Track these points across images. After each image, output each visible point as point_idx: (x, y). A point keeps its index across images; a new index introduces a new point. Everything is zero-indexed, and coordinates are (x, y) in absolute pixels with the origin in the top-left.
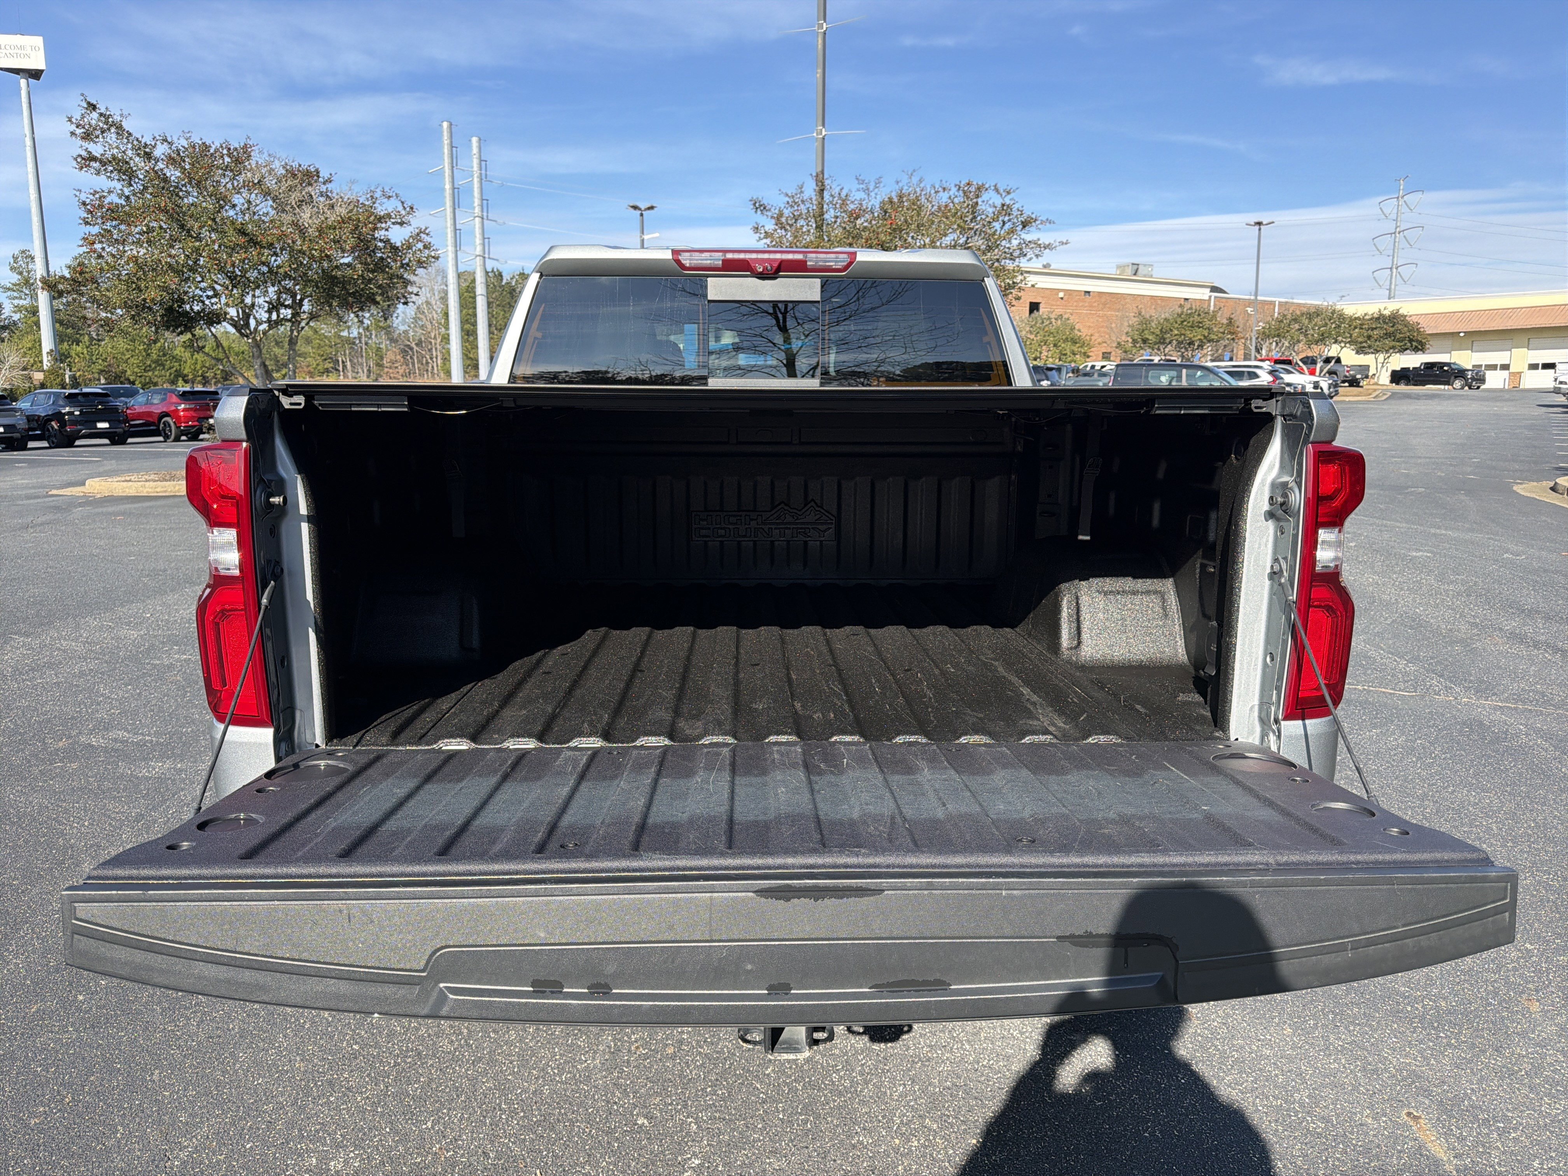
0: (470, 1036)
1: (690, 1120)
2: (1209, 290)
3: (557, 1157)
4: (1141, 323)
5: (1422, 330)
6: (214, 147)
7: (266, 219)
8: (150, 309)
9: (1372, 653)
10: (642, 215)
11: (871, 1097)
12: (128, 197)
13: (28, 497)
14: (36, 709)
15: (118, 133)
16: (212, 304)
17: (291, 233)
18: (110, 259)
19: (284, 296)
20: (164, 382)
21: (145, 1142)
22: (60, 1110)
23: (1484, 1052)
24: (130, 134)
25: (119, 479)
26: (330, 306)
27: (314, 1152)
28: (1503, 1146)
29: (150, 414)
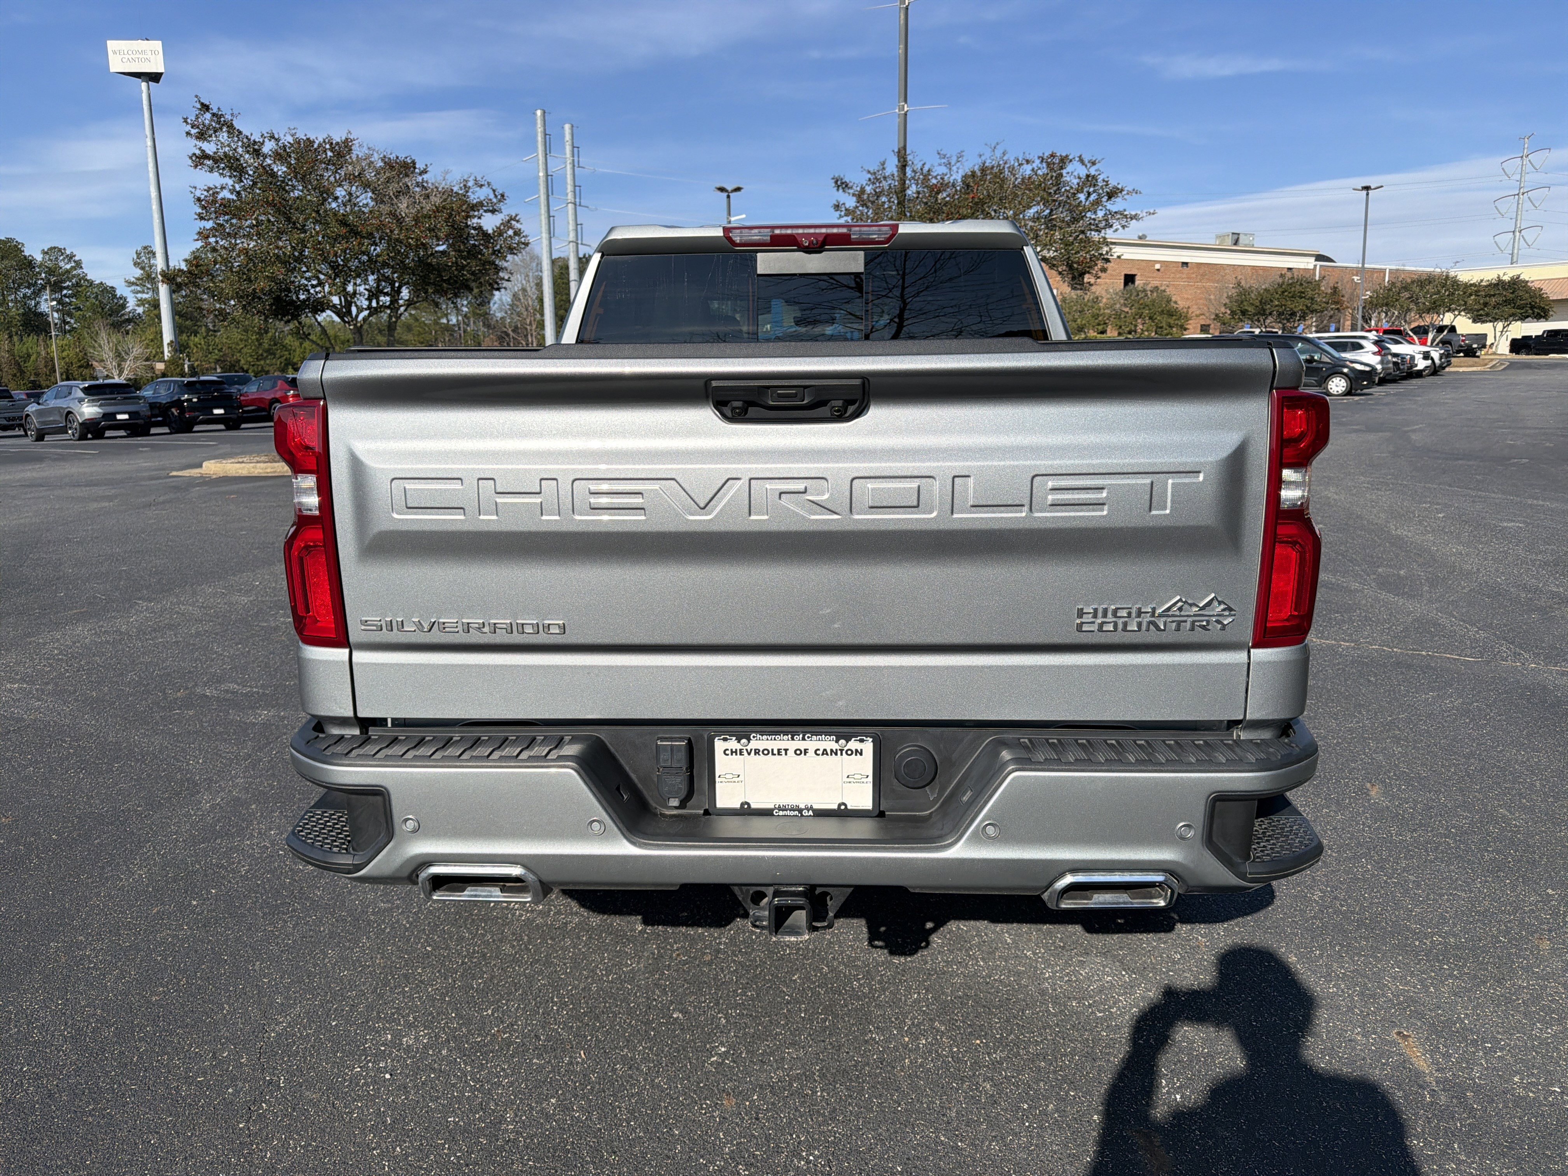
0: (529, 942)
1: (720, 1015)
2: (1313, 259)
3: (600, 1041)
4: (1240, 294)
5: (1545, 296)
6: (317, 142)
7: (366, 210)
8: (260, 298)
9: (1444, 620)
10: (728, 197)
11: (886, 1002)
12: (238, 193)
13: (151, 478)
14: (157, 664)
15: (229, 132)
16: (317, 293)
17: (389, 222)
18: (223, 252)
19: (383, 284)
20: (275, 371)
21: (247, 1017)
22: (175, 991)
23: (1485, 983)
24: (240, 132)
25: (233, 460)
26: (426, 292)
27: (388, 1029)
28: (1486, 1063)
29: (261, 400)
